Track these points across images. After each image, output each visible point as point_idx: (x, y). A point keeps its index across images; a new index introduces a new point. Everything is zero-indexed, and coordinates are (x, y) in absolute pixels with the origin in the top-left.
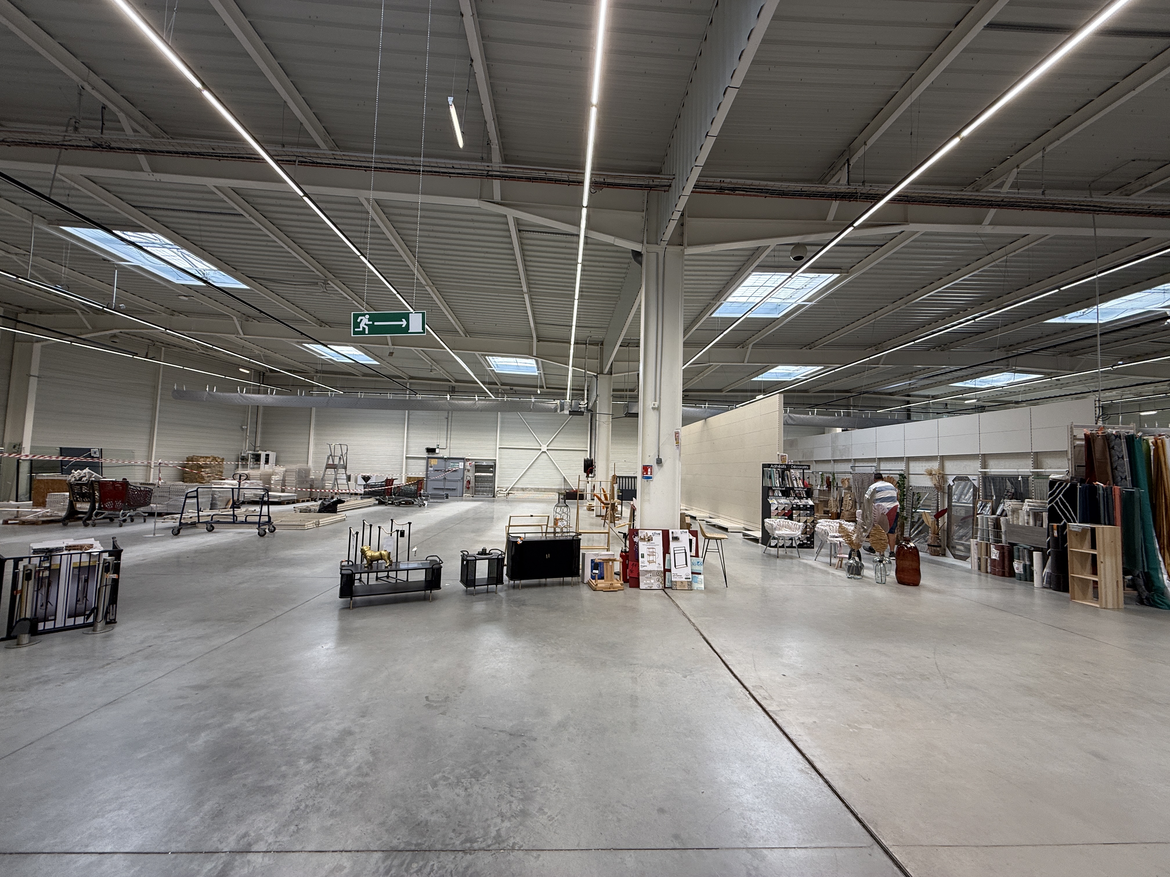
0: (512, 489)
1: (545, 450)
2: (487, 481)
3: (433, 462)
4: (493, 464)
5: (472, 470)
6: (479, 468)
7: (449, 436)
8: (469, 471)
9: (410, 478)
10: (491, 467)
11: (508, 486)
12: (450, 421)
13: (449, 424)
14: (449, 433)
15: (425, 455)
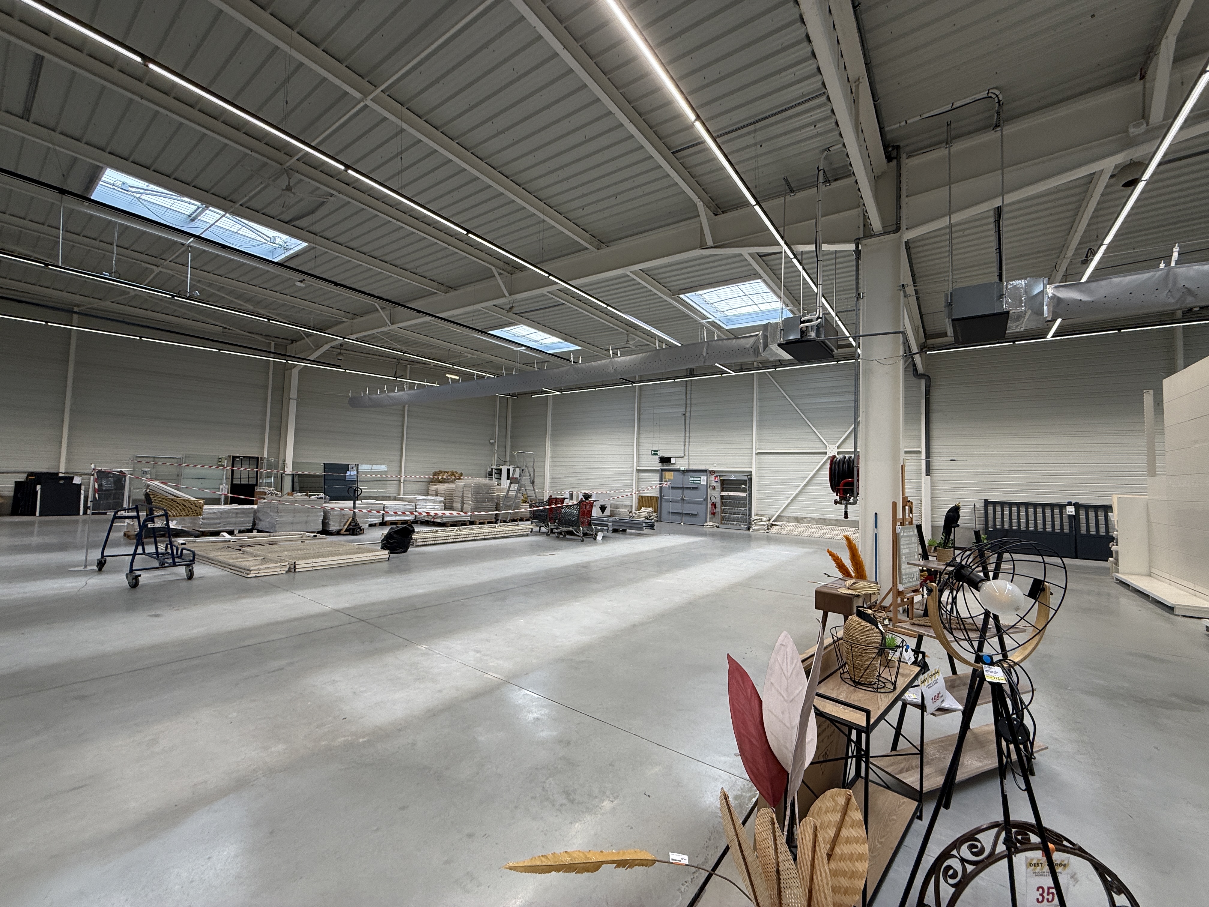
0: (778, 518)
1: (834, 454)
2: (739, 505)
3: (669, 476)
4: (745, 478)
5: (718, 486)
6: (726, 484)
7: (687, 440)
8: (714, 488)
9: (642, 497)
10: (745, 484)
11: (773, 513)
12: (688, 418)
13: (688, 422)
14: (687, 435)
15: (658, 466)
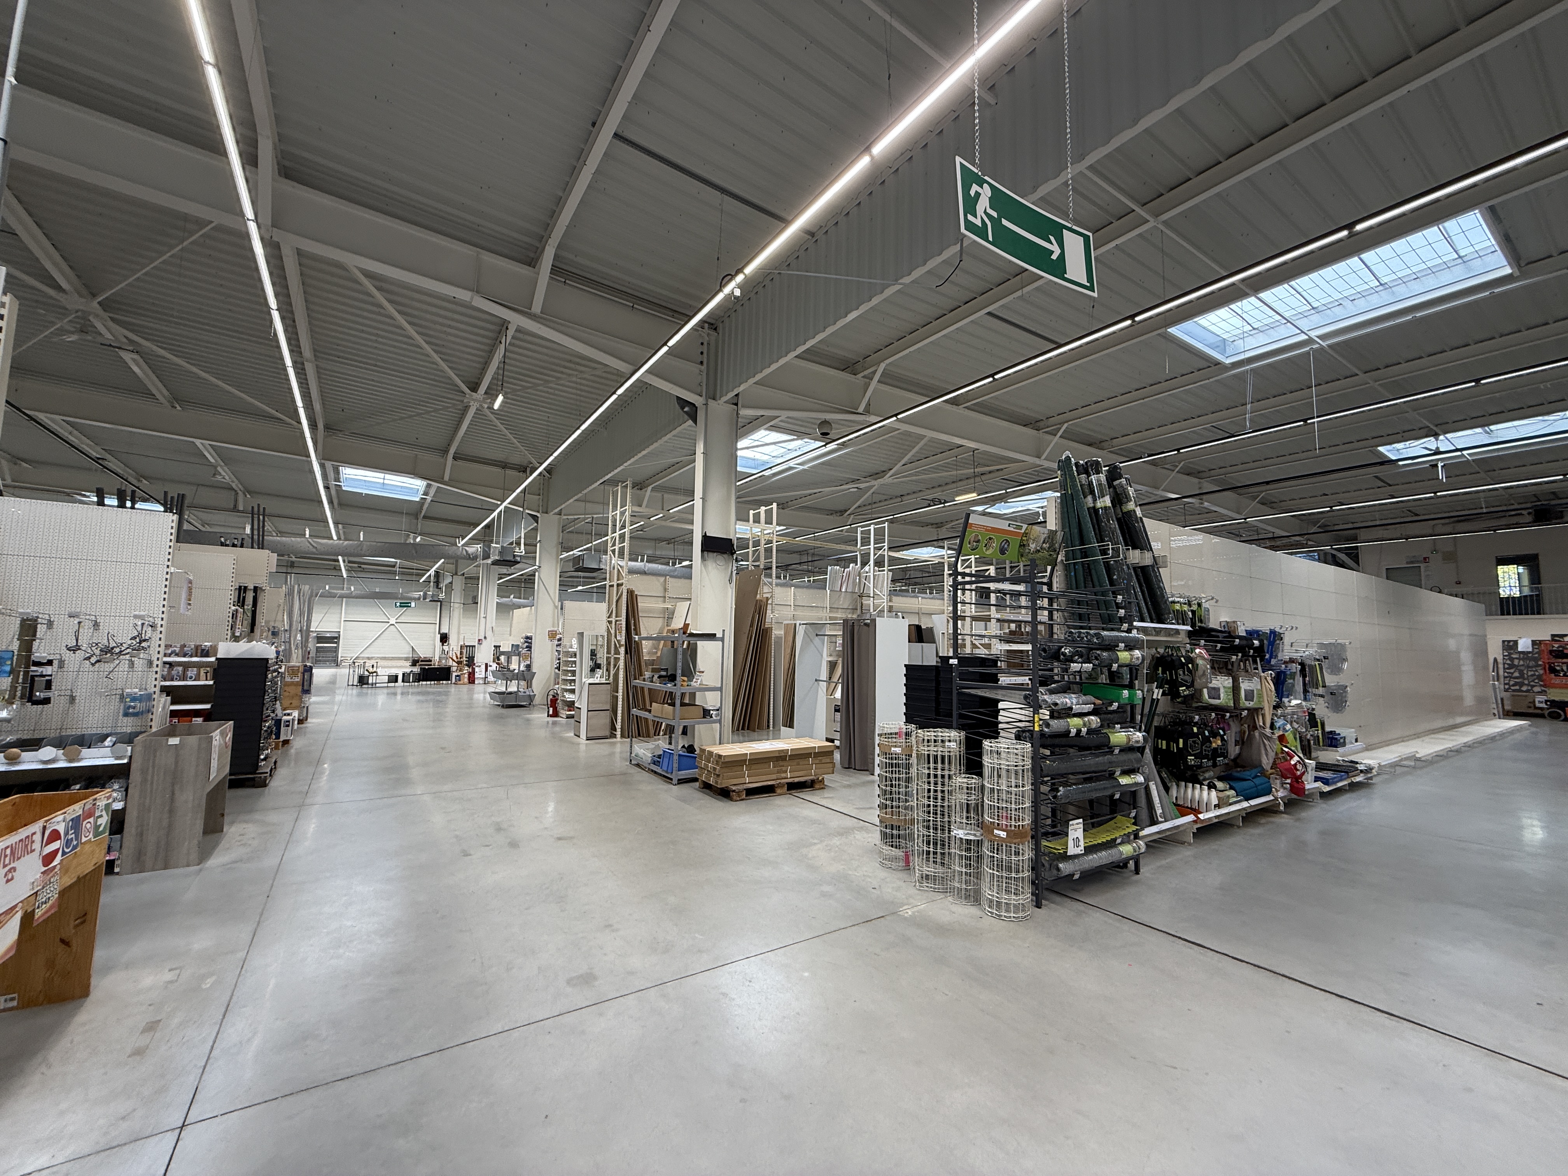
0: (357, 658)
1: (393, 622)
2: (330, 651)
4: (337, 636)
5: (314, 641)
6: (321, 639)
8: (310, 642)
10: (335, 639)
11: (352, 655)
